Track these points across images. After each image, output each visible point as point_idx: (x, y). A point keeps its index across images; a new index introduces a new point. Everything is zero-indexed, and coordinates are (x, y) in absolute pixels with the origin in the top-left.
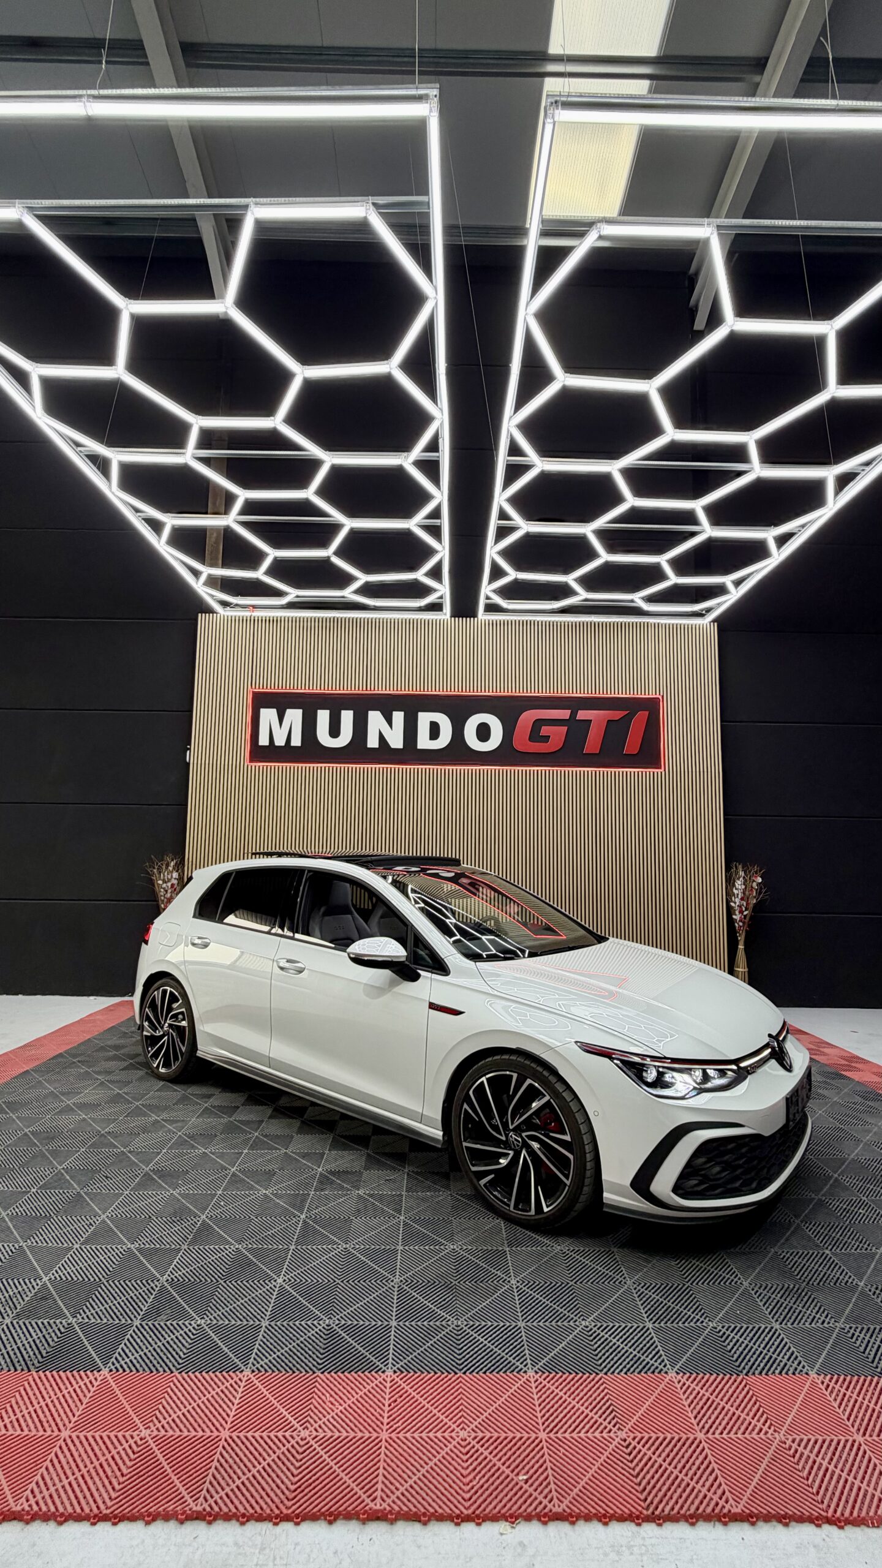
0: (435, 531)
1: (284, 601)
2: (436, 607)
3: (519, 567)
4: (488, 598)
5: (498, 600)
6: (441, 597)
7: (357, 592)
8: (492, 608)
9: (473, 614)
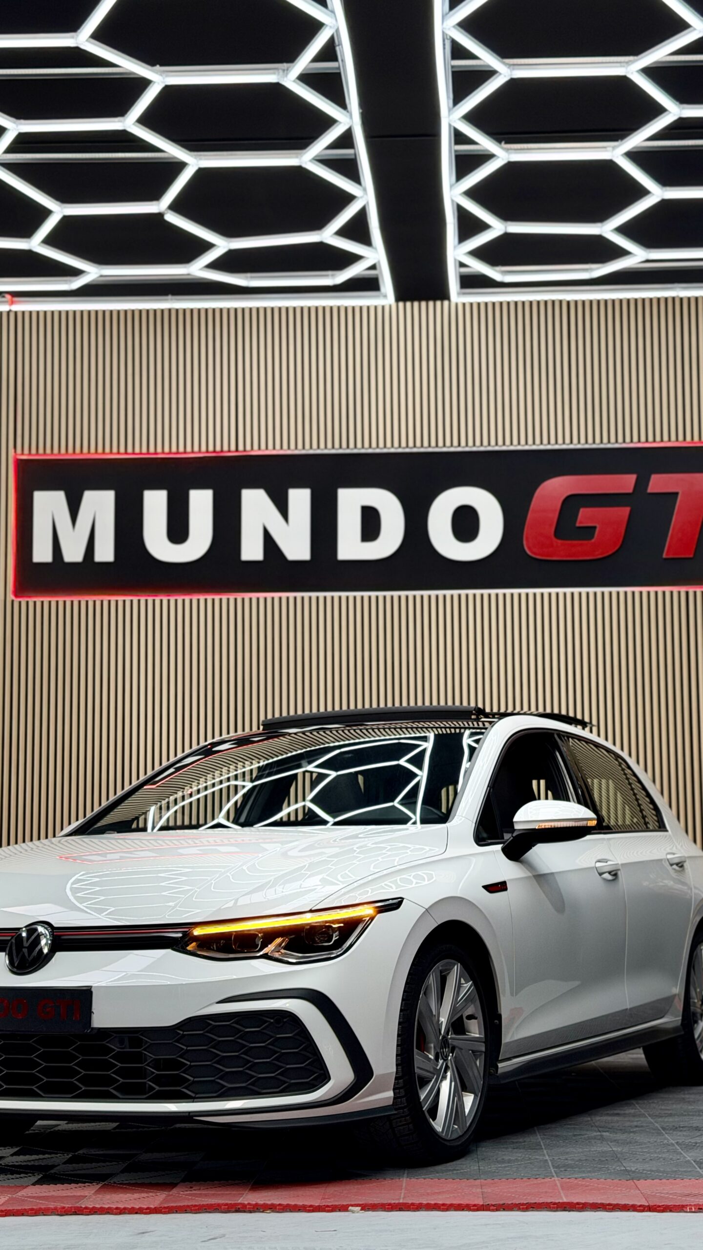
0: (349, 169)
1: (76, 283)
2: (368, 284)
3: (505, 215)
4: (462, 265)
5: (479, 267)
6: (373, 267)
7: (214, 265)
8: (470, 282)
9: (440, 293)
